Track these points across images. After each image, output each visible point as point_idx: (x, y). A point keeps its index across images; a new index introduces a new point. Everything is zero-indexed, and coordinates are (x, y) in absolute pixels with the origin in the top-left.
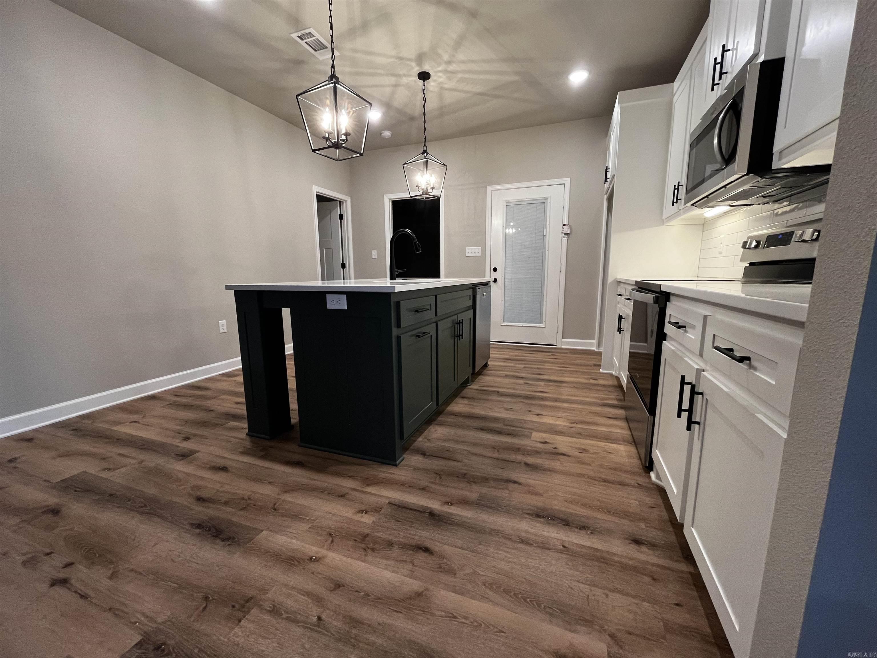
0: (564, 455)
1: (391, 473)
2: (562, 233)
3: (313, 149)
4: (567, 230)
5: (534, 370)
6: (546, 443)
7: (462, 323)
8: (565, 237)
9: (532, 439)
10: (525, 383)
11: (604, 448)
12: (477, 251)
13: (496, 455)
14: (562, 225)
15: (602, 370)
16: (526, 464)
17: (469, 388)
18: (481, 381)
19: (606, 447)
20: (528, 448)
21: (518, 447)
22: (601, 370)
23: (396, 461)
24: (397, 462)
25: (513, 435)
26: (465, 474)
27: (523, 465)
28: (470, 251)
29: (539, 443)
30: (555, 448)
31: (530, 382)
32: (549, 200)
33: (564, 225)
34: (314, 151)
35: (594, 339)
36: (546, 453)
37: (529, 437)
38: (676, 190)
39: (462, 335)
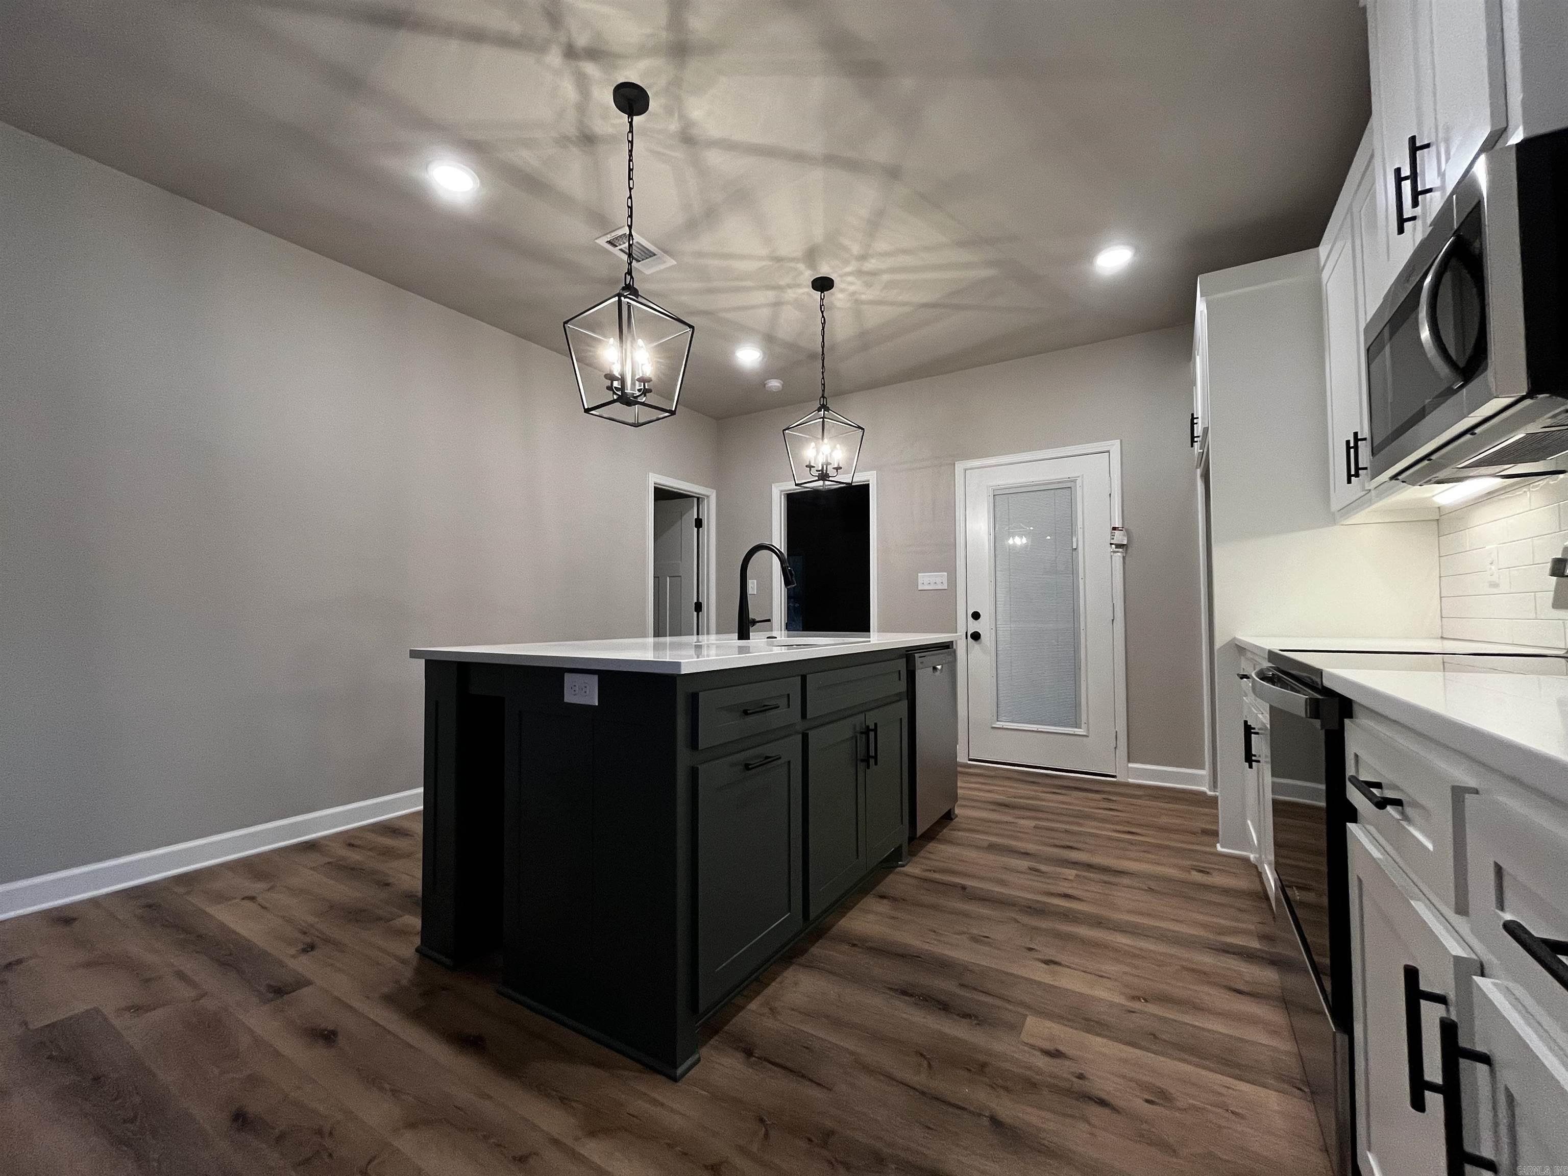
0: (1102, 1103)
1: (655, 1102)
2: (1111, 544)
3: (586, 407)
4: (1120, 538)
5: (1056, 835)
6: (1056, 1054)
7: (875, 730)
8: (1118, 552)
9: (1024, 1037)
10: (1030, 869)
11: (1220, 1094)
12: (939, 580)
13: (920, 1079)
14: (1109, 530)
15: (1222, 846)
16: (995, 1121)
17: (898, 873)
18: (932, 856)
19: (1224, 1091)
20: (1007, 1066)
21: (982, 1058)
22: (1218, 845)
23: (676, 1068)
24: (679, 1071)
25: (976, 1017)
26: (831, 1133)
27: (985, 1122)
28: (926, 580)
29: (1038, 1053)
30: (1081, 1077)
31: (1043, 868)
32: (1079, 482)
33: (1114, 529)
34: (587, 411)
35: (1203, 768)
36: (1056, 1089)
37: (1015, 1028)
38: (1352, 451)
39: (875, 757)
